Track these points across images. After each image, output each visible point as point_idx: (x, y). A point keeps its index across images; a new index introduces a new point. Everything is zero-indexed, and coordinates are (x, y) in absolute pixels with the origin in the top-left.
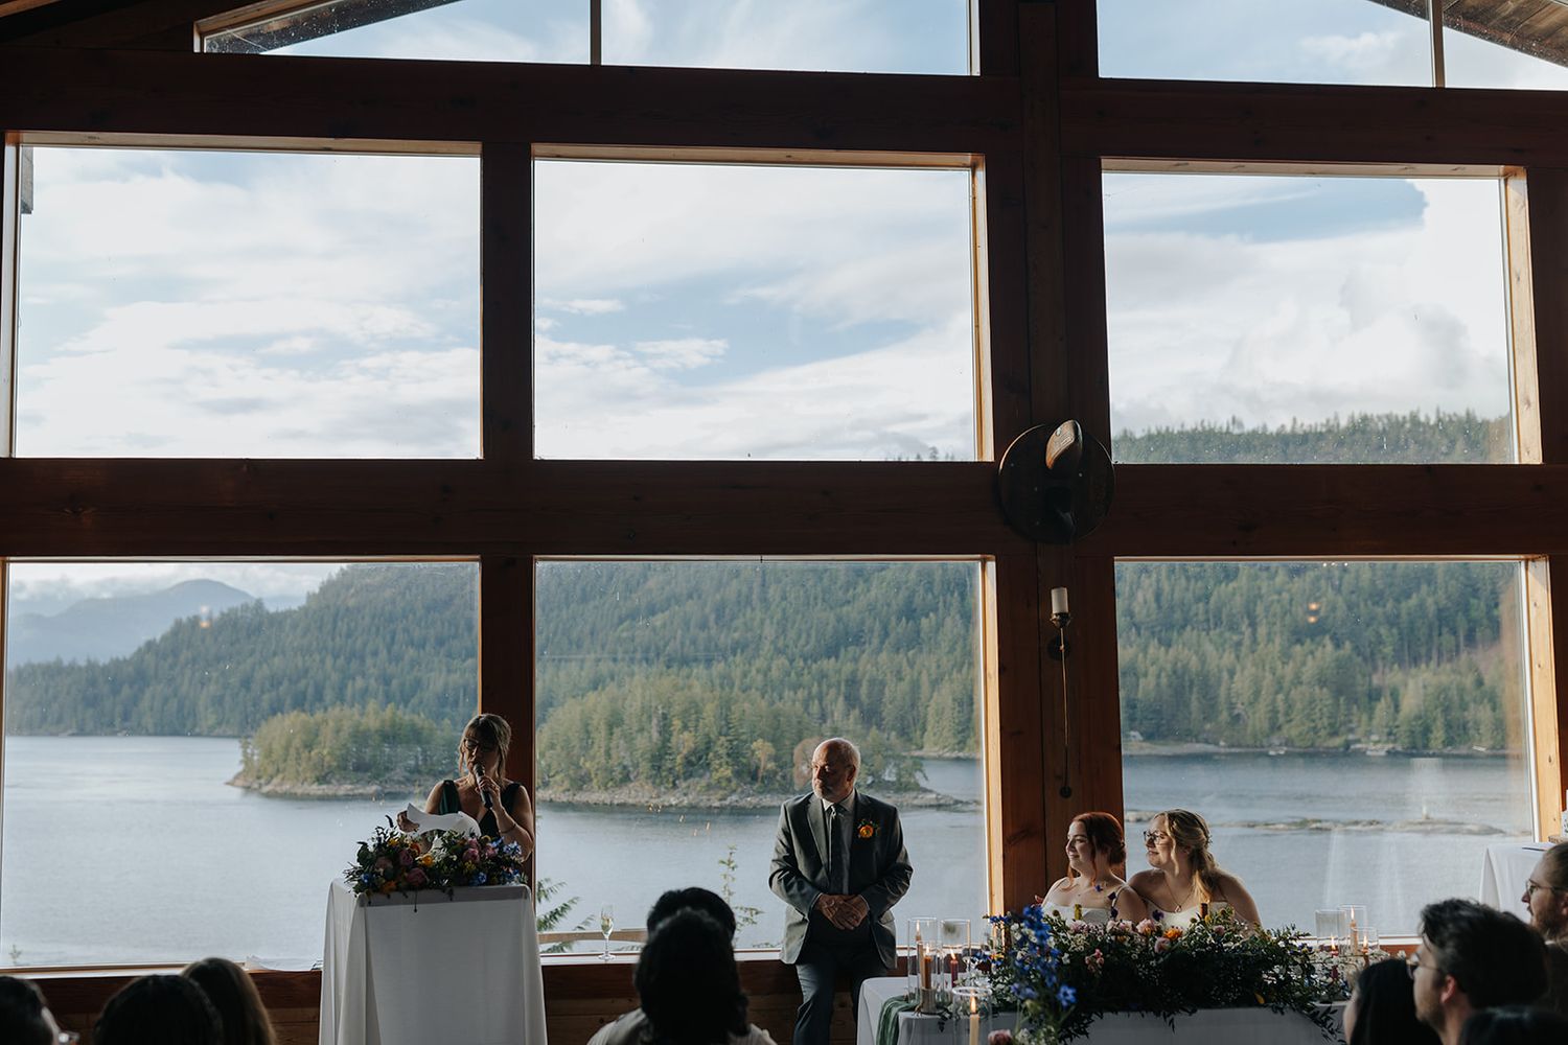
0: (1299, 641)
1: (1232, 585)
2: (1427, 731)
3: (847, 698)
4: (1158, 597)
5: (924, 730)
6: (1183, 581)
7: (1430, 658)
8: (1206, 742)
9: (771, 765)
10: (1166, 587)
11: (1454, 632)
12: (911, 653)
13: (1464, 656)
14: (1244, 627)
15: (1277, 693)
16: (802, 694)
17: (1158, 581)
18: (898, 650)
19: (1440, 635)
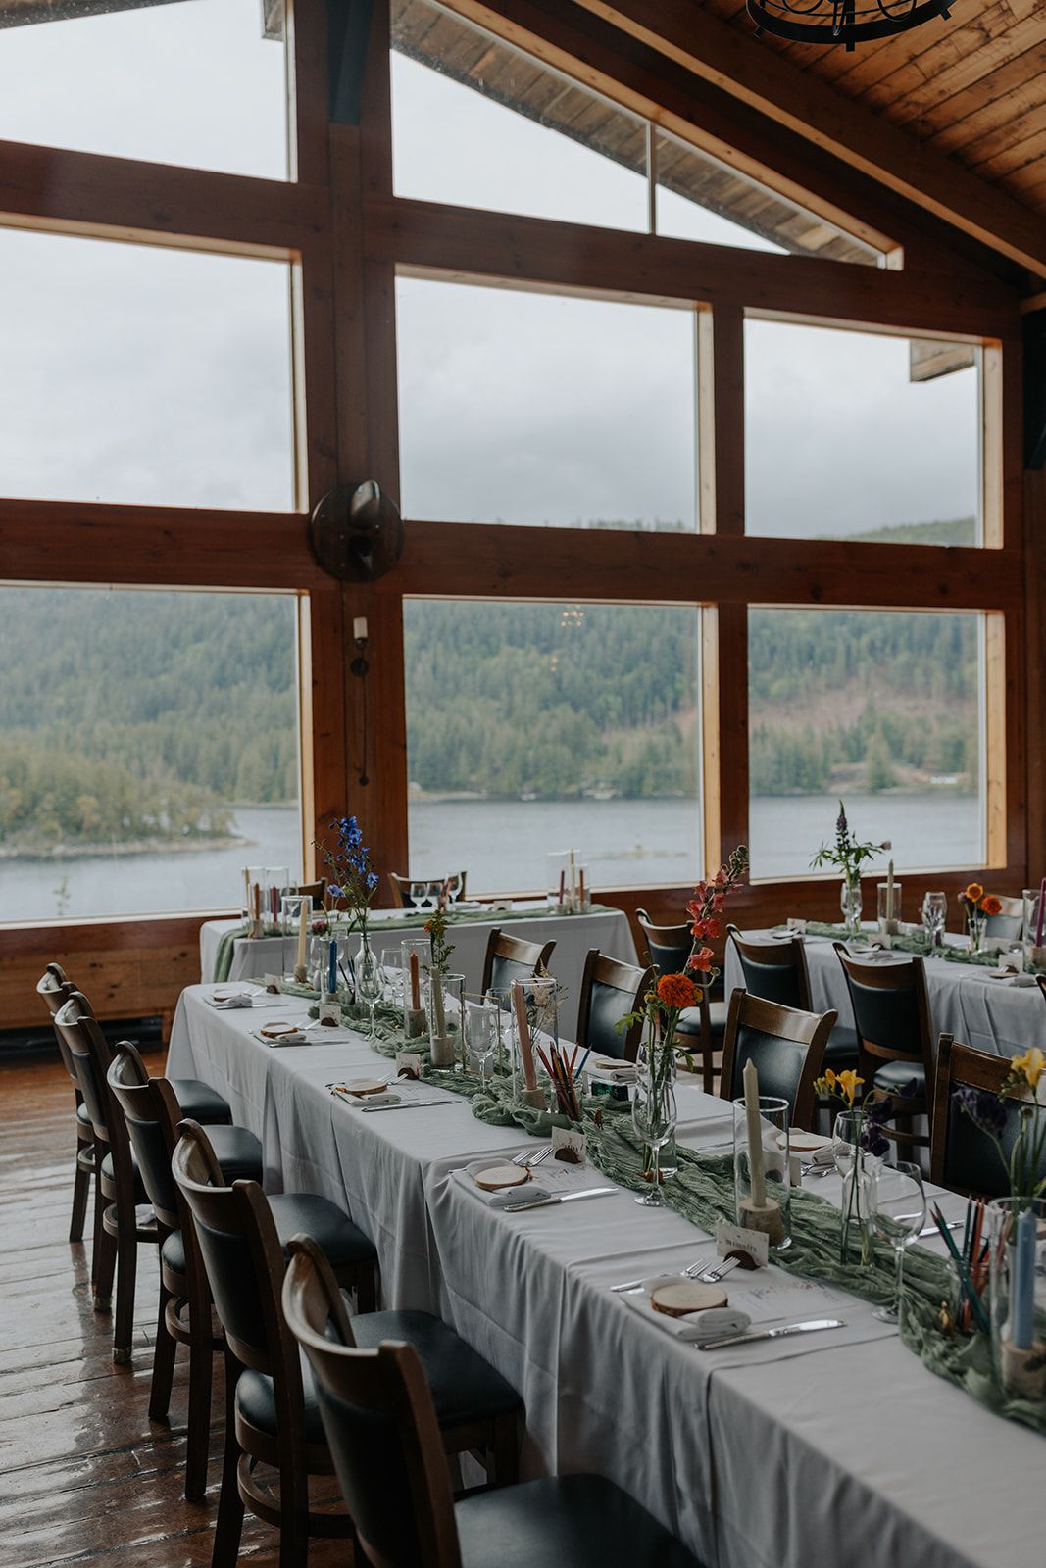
0: (547, 707)
1: (493, 662)
2: (641, 780)
3: (166, 758)
4: (435, 669)
5: (234, 783)
6: (455, 656)
7: (644, 720)
8: (471, 790)
9: (96, 819)
10: (441, 661)
11: (663, 700)
12: (223, 717)
13: (669, 719)
14: (504, 695)
15: (529, 748)
16: (122, 754)
17: (435, 655)
18: (210, 715)
19: (653, 702)
